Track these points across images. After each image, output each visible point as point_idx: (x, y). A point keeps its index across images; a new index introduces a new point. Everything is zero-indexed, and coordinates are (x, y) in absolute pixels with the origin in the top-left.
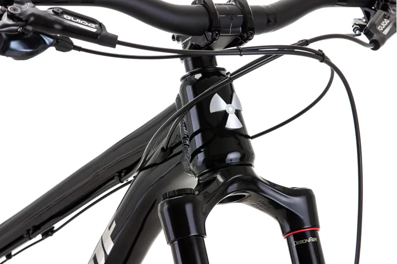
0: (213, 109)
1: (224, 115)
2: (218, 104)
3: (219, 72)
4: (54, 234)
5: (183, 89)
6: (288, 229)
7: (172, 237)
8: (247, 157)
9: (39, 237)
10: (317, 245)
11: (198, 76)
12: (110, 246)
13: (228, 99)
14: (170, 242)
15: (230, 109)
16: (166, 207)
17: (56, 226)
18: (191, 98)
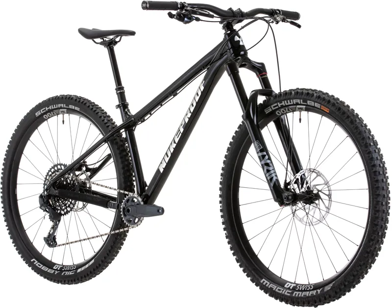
0: (235, 40)
1: (239, 41)
2: (237, 38)
3: (235, 30)
4: (178, 95)
5: (225, 36)
6: (258, 74)
7: (230, 73)
8: (246, 53)
9: (173, 96)
10: (267, 78)
11: (229, 32)
12: (202, 88)
13: (239, 37)
14: (229, 75)
15: (240, 40)
16: (227, 66)
17: (178, 92)
18: (227, 38)
